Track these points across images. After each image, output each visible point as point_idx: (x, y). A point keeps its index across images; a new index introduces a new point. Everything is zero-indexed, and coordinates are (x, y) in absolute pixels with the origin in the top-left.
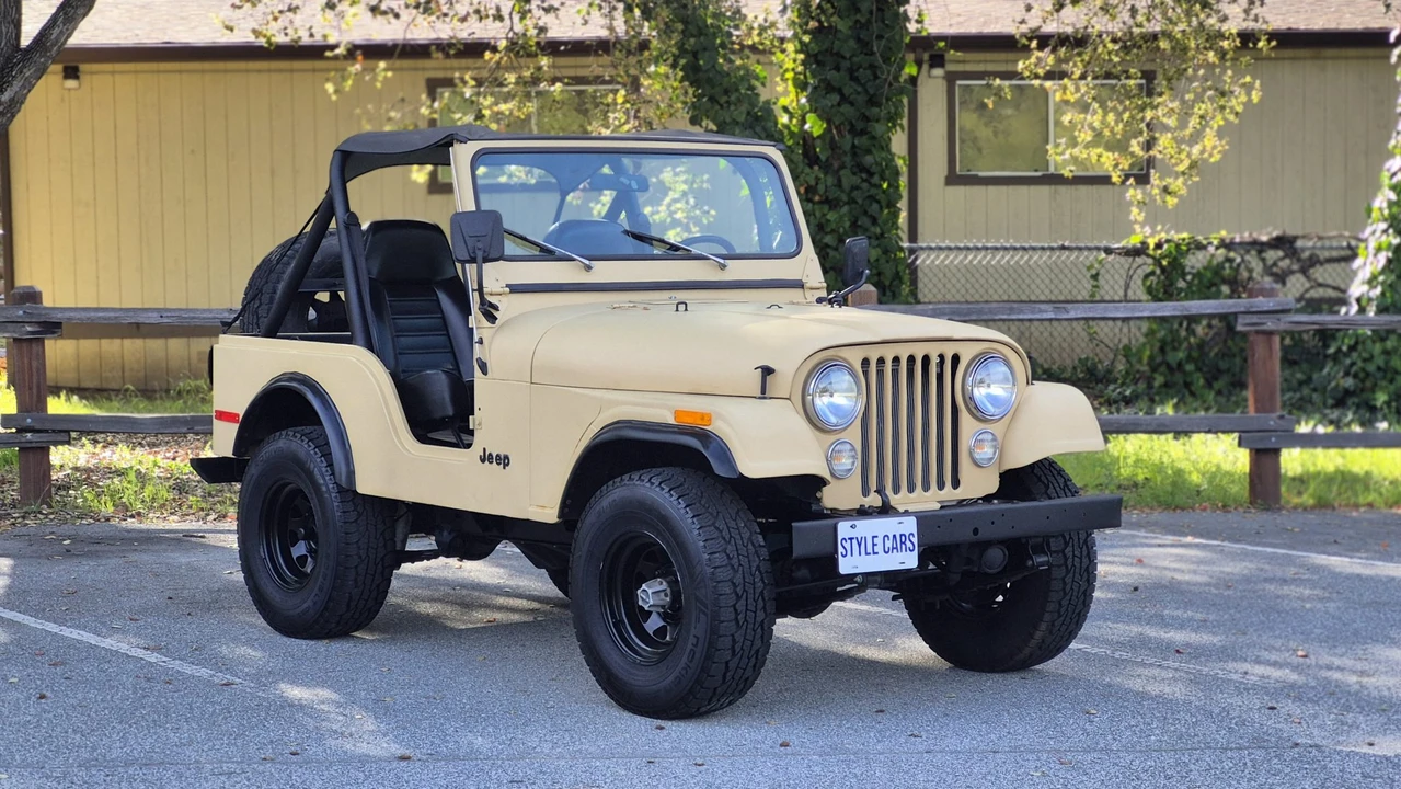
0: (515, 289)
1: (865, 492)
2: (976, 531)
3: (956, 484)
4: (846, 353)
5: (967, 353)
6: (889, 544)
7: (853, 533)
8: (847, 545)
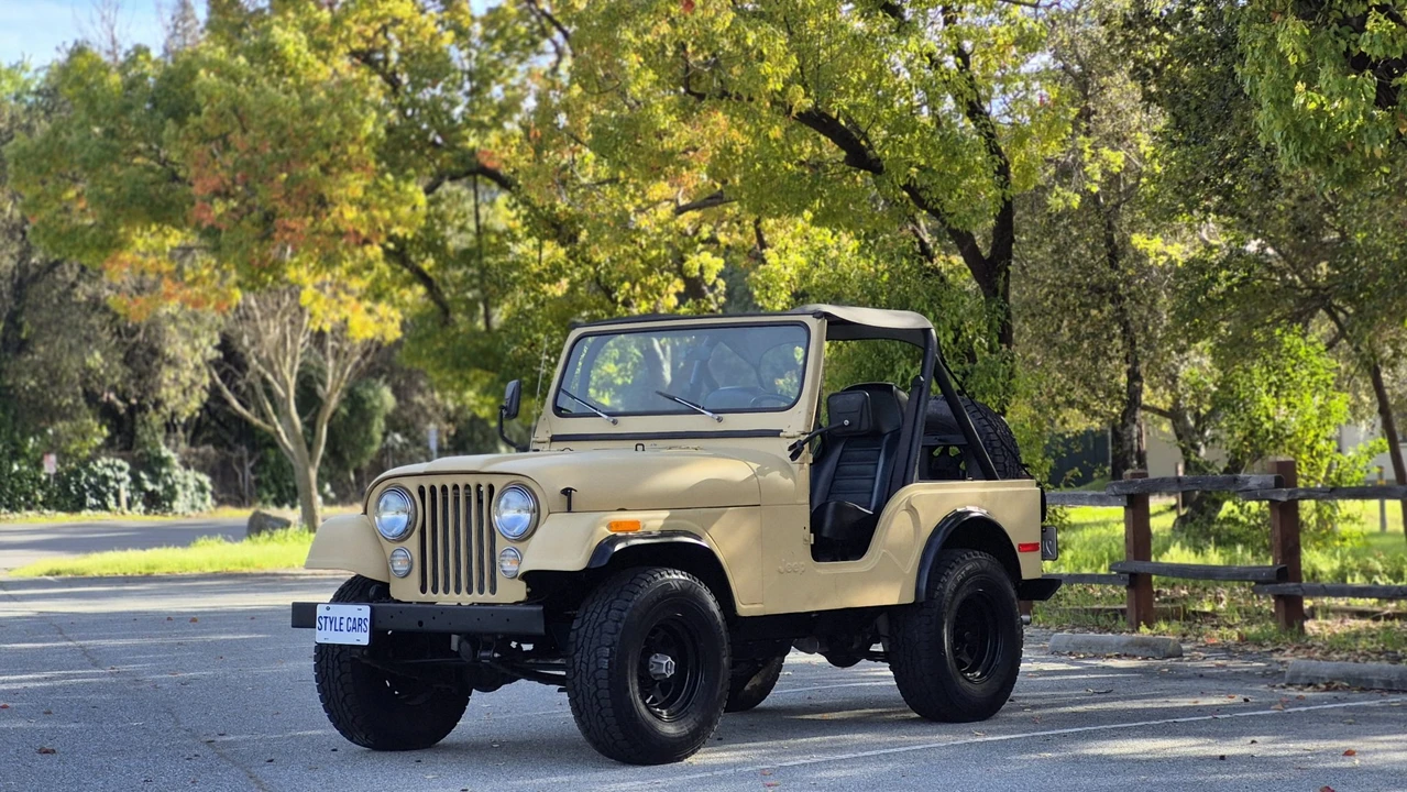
0: (554, 439)
1: (423, 590)
2: (421, 623)
3: (493, 590)
4: (405, 482)
5: (498, 483)
6: (351, 624)
7: (328, 614)
8: (323, 622)
